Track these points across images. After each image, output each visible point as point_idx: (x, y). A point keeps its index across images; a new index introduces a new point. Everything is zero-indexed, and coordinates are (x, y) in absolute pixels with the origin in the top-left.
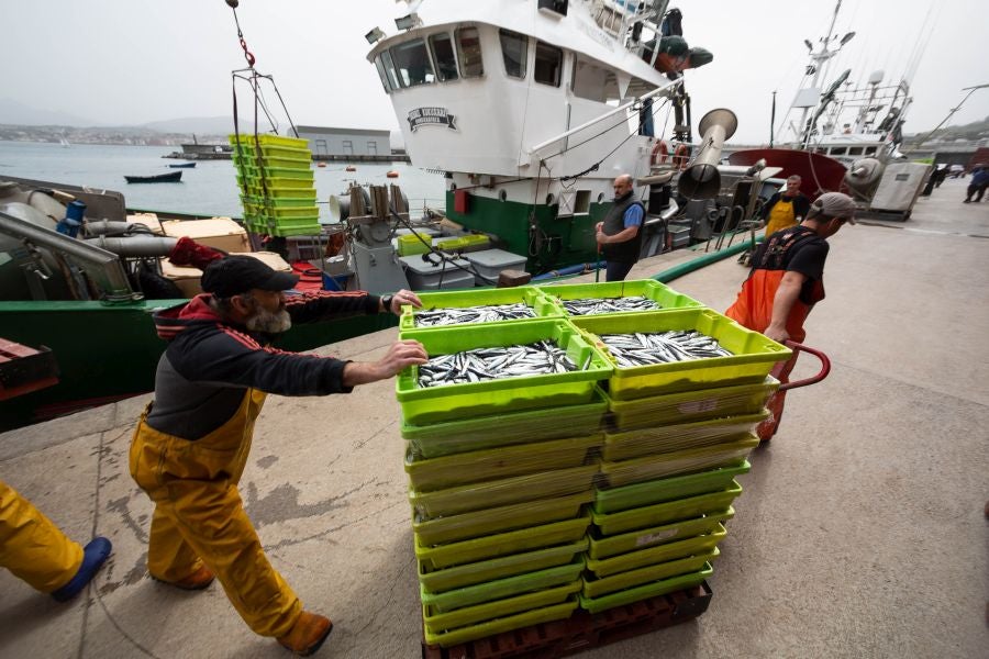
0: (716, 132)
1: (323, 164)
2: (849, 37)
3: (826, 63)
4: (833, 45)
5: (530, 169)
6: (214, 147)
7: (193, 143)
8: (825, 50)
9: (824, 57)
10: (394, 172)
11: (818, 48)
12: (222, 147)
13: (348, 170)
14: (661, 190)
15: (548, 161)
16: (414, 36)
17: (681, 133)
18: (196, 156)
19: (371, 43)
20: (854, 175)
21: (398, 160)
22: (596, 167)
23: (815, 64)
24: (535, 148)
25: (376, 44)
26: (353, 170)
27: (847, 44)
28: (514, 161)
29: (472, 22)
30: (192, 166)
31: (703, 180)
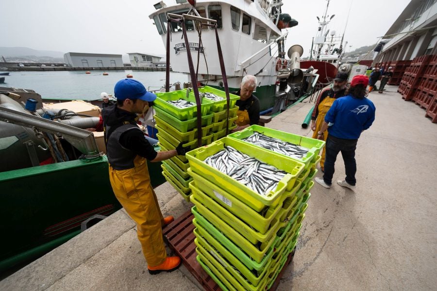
0: (296, 54)
1: (88, 72)
2: (333, 16)
3: (325, 26)
4: (328, 19)
5: (239, 72)
6: (18, 64)
7: (4, 62)
8: (325, 21)
9: (324, 24)
10: (130, 75)
11: (322, 20)
12: (24, 64)
13: (104, 75)
14: (285, 80)
15: (246, 69)
16: (183, 7)
17: (281, 55)
18: (7, 69)
19: (156, 9)
20: (343, 70)
21: (128, 69)
22: (261, 71)
23: (321, 26)
24: (243, 62)
25: (159, 10)
26: (107, 75)
27: (332, 19)
28: (232, 69)
29: (218, 2)
30: (7, 74)
31: (295, 75)
